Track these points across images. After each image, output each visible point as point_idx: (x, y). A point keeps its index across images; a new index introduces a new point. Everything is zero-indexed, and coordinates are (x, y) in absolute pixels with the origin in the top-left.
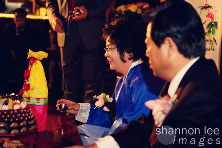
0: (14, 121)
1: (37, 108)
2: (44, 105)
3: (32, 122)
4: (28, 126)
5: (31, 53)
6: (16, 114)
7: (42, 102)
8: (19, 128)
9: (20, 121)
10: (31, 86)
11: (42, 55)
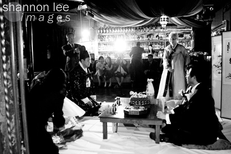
0: (143, 101)
1: (151, 97)
2: (153, 96)
3: (148, 101)
4: (147, 102)
5: (148, 80)
6: (143, 99)
7: (152, 95)
8: (144, 103)
9: (145, 101)
10: (149, 90)
11: (152, 80)
